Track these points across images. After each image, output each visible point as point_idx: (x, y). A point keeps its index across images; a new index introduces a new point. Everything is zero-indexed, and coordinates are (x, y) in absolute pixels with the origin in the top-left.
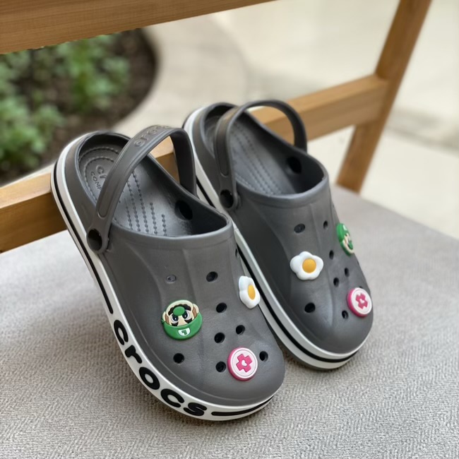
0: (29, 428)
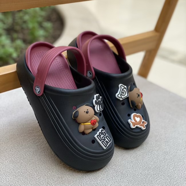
0: (5, 162)
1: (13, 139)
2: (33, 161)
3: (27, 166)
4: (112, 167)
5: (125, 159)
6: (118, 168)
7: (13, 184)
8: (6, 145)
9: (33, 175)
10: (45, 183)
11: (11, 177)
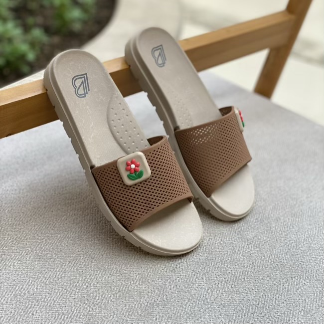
0: (25, 259)
3: (65, 266)
8: (25, 226)
9: (76, 281)
11: (37, 286)
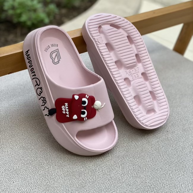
0: (15, 148)
1: (27, 121)
2: (45, 147)
3: (37, 154)
4: (130, 159)
5: (145, 151)
6: (136, 160)
7: (20, 174)
8: (18, 128)
9: (42, 164)
10: (55, 174)
11: (19, 165)
